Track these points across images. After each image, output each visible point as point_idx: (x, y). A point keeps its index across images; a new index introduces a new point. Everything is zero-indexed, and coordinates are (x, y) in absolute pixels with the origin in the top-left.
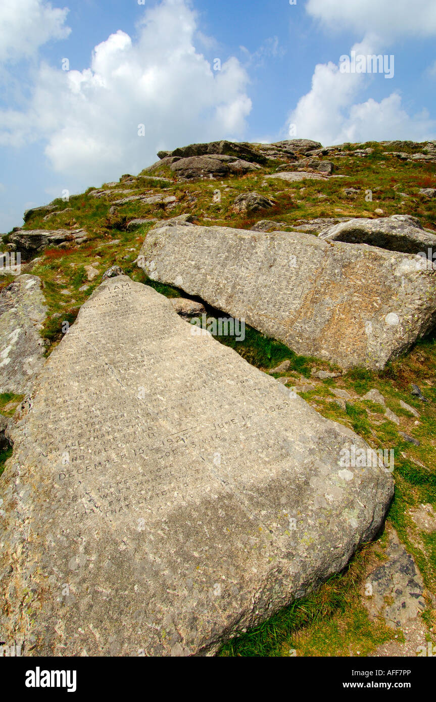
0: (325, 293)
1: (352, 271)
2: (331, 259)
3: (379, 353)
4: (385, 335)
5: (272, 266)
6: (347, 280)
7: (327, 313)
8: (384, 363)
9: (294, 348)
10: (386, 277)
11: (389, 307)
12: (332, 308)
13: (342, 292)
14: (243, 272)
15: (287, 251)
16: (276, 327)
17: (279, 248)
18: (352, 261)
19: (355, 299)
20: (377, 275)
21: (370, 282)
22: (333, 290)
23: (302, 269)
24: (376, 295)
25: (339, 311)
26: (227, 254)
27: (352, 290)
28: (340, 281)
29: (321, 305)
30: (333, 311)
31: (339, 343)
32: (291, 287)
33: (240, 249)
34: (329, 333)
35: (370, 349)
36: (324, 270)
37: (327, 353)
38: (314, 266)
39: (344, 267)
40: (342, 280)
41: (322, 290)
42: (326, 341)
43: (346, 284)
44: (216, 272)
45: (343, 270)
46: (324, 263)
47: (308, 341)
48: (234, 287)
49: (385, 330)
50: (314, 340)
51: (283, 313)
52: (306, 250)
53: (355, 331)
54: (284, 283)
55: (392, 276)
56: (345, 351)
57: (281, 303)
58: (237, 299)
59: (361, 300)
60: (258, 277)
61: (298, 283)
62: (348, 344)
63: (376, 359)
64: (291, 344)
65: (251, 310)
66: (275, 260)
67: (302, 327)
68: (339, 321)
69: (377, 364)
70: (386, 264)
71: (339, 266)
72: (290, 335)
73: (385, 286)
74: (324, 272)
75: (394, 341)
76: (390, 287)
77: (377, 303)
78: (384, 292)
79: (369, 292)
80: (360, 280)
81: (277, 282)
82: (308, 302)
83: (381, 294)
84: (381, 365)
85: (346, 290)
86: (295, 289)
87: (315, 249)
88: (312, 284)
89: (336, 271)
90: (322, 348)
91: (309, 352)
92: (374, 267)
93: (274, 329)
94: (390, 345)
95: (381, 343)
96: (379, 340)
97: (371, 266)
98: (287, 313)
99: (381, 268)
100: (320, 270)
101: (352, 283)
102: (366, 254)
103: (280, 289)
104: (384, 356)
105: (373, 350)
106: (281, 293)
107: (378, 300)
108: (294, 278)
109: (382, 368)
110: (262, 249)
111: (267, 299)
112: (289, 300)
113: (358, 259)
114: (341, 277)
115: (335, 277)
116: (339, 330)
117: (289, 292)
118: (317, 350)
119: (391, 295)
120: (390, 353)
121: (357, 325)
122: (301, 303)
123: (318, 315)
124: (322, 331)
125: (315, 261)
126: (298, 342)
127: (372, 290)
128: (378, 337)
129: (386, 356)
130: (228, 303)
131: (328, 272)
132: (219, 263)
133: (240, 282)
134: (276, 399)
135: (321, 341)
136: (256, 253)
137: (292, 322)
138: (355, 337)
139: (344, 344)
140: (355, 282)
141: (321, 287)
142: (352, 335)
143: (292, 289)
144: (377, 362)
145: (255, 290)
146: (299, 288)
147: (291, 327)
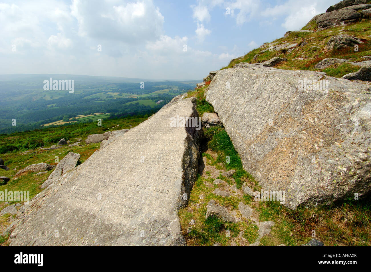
0: (281, 126)
1: (311, 109)
2: (298, 96)
3: (296, 193)
4: (309, 179)
5: (257, 98)
6: (303, 117)
7: (275, 142)
8: (296, 204)
9: (244, 162)
10: (340, 121)
11: (328, 152)
12: (280, 140)
13: (294, 127)
14: (241, 101)
15: (272, 87)
16: (241, 144)
17: (268, 84)
18: (315, 99)
19: (301, 136)
20: (331, 117)
21: (322, 122)
22: (288, 123)
23: (275, 102)
24: (321, 137)
25: (284, 144)
26: (239, 87)
27: (303, 127)
28: (297, 117)
29: (274, 135)
30: (279, 142)
31: (272, 171)
32: (261, 116)
33: (247, 84)
34: (268, 160)
35: (291, 186)
36: (289, 105)
37: (260, 175)
38: (284, 101)
39: (305, 104)
40: (299, 116)
41: (280, 122)
42: (264, 165)
43: (300, 121)
44: (230, 99)
45: (304, 107)
46: (292, 99)
47: (253, 161)
48: (233, 111)
49: (312, 174)
50: (257, 161)
51: (249, 135)
52: (284, 87)
53: (287, 165)
54: (259, 112)
55: (347, 120)
56: (272, 179)
57: (251, 127)
58: (231, 119)
59: (305, 138)
60: (247, 105)
61: (267, 114)
62: (277, 174)
63: (292, 197)
64: (243, 159)
65: (234, 128)
66: (262, 93)
67: (254, 148)
68: (281, 152)
69: (291, 203)
70: (347, 106)
71: (302, 103)
72: (246, 152)
73: (334, 129)
74: (288, 107)
75: (316, 187)
76: (339, 131)
77: (318, 144)
78: (330, 136)
79: (315, 133)
80: (314, 119)
81: (255, 110)
82: (266, 131)
83: (326, 136)
84: (294, 205)
85: (298, 126)
86: (263, 118)
87: (291, 87)
88: (276, 116)
89: (298, 107)
90: (259, 170)
91: (250, 170)
92: (332, 108)
93: (239, 145)
94: (310, 190)
95: (303, 185)
96: (302, 181)
97: (331, 106)
98: (251, 136)
99: (340, 110)
100: (286, 105)
101: (306, 121)
102: (331, 93)
103: (255, 116)
104: (299, 198)
105: (293, 188)
106: (254, 119)
107: (320, 142)
108: (266, 109)
109: (294, 208)
110: (258, 85)
111: (245, 122)
112: (256, 126)
113: (321, 99)
114: (299, 113)
115: (294, 112)
116: (276, 160)
117: (258, 120)
118: (255, 170)
119: (336, 140)
120: (307, 198)
121: (291, 161)
122: (262, 130)
123: (268, 143)
124: (265, 156)
125: (286, 96)
126: (247, 159)
127: (319, 131)
128: (303, 178)
129: (302, 199)
130: (226, 121)
131: (292, 107)
132: (233, 94)
133: (238, 107)
134: (167, 186)
135: (261, 164)
136: (254, 87)
137: (251, 143)
138: (285, 170)
139: (274, 173)
140: (309, 120)
141: (281, 120)
142: (283, 168)
143: (261, 118)
144: (292, 200)
145: (242, 114)
146: (266, 118)
147: (249, 147)
